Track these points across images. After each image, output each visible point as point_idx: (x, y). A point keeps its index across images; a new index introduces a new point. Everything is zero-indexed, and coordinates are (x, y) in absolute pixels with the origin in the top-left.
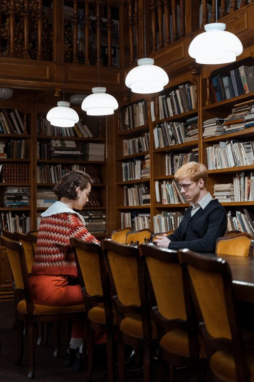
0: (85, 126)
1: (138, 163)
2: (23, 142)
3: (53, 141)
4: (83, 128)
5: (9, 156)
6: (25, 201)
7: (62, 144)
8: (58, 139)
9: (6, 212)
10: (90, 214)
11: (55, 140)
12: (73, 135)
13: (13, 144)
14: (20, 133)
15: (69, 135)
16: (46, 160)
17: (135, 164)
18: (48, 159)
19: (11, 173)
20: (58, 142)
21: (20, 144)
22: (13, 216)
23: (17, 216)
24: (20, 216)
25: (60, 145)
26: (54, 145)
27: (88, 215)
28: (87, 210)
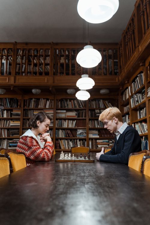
0: (110, 104)
1: (127, 116)
2: (84, 111)
3: (96, 110)
4: (109, 104)
5: (78, 117)
6: (85, 135)
7: (100, 111)
8: (98, 109)
9: (77, 139)
10: (113, 141)
11: (97, 110)
12: (104, 107)
13: (80, 112)
14: (82, 107)
15: (103, 107)
16: (94, 118)
17: (126, 117)
18: (94, 117)
19: (79, 124)
20: (98, 110)
21: (83, 112)
22: (80, 141)
23: (81, 141)
24: (83, 141)
25: (99, 112)
26: (96, 112)
27: (112, 141)
28: (111, 139)
